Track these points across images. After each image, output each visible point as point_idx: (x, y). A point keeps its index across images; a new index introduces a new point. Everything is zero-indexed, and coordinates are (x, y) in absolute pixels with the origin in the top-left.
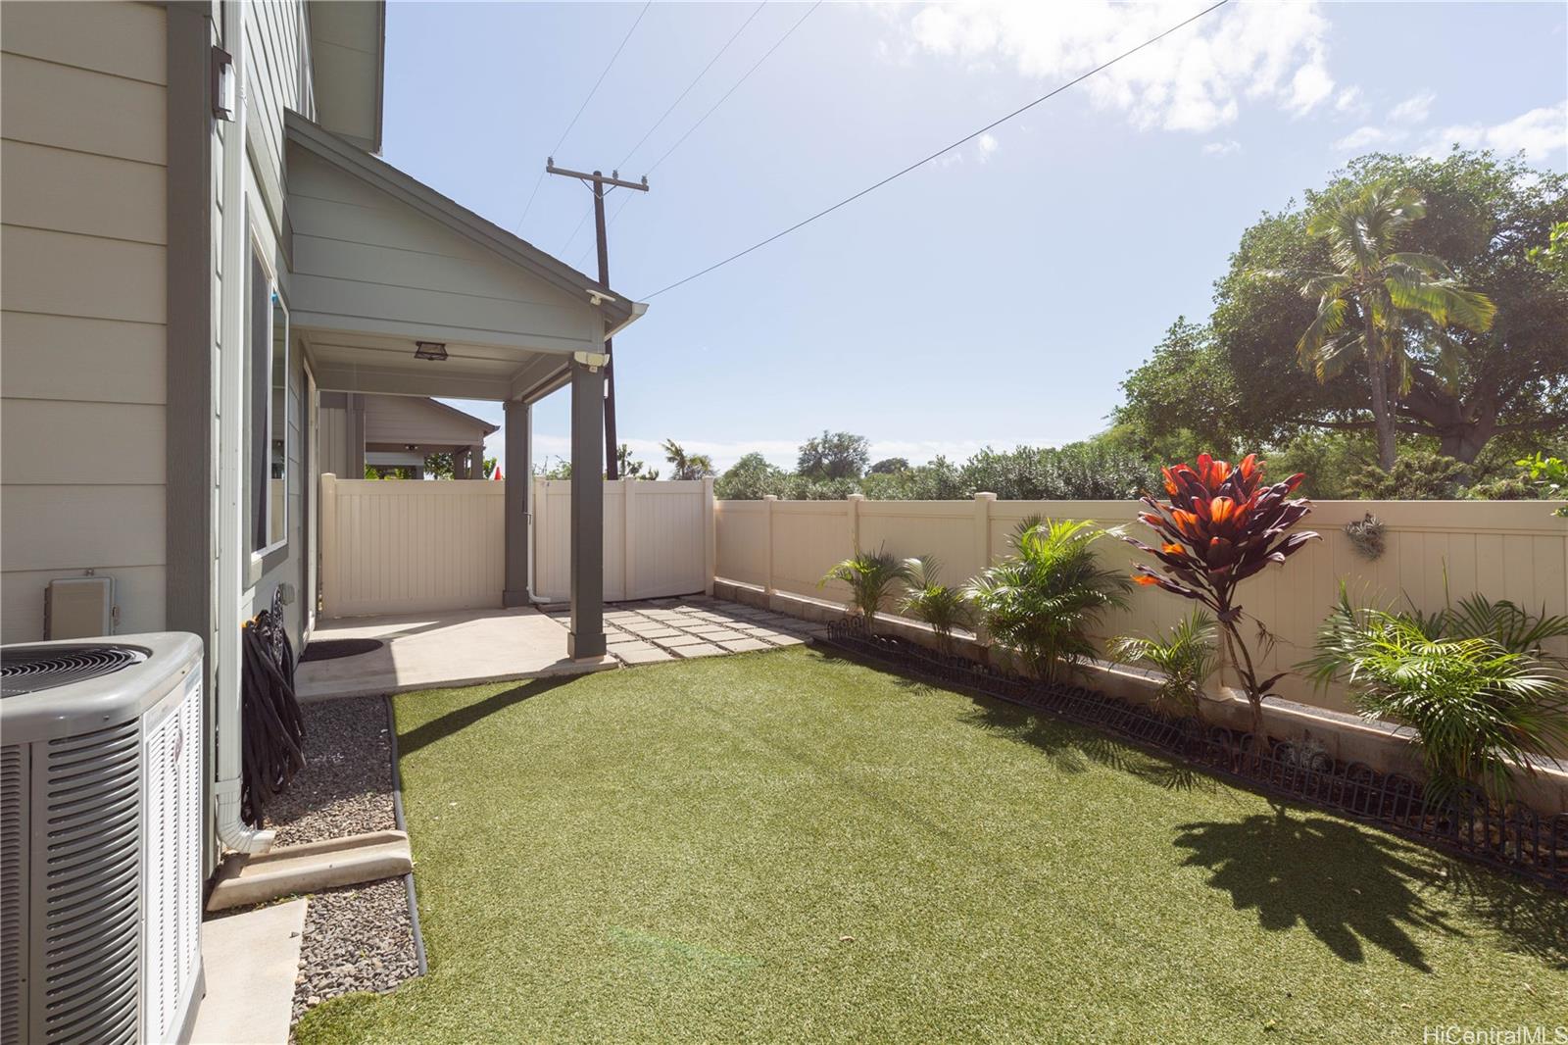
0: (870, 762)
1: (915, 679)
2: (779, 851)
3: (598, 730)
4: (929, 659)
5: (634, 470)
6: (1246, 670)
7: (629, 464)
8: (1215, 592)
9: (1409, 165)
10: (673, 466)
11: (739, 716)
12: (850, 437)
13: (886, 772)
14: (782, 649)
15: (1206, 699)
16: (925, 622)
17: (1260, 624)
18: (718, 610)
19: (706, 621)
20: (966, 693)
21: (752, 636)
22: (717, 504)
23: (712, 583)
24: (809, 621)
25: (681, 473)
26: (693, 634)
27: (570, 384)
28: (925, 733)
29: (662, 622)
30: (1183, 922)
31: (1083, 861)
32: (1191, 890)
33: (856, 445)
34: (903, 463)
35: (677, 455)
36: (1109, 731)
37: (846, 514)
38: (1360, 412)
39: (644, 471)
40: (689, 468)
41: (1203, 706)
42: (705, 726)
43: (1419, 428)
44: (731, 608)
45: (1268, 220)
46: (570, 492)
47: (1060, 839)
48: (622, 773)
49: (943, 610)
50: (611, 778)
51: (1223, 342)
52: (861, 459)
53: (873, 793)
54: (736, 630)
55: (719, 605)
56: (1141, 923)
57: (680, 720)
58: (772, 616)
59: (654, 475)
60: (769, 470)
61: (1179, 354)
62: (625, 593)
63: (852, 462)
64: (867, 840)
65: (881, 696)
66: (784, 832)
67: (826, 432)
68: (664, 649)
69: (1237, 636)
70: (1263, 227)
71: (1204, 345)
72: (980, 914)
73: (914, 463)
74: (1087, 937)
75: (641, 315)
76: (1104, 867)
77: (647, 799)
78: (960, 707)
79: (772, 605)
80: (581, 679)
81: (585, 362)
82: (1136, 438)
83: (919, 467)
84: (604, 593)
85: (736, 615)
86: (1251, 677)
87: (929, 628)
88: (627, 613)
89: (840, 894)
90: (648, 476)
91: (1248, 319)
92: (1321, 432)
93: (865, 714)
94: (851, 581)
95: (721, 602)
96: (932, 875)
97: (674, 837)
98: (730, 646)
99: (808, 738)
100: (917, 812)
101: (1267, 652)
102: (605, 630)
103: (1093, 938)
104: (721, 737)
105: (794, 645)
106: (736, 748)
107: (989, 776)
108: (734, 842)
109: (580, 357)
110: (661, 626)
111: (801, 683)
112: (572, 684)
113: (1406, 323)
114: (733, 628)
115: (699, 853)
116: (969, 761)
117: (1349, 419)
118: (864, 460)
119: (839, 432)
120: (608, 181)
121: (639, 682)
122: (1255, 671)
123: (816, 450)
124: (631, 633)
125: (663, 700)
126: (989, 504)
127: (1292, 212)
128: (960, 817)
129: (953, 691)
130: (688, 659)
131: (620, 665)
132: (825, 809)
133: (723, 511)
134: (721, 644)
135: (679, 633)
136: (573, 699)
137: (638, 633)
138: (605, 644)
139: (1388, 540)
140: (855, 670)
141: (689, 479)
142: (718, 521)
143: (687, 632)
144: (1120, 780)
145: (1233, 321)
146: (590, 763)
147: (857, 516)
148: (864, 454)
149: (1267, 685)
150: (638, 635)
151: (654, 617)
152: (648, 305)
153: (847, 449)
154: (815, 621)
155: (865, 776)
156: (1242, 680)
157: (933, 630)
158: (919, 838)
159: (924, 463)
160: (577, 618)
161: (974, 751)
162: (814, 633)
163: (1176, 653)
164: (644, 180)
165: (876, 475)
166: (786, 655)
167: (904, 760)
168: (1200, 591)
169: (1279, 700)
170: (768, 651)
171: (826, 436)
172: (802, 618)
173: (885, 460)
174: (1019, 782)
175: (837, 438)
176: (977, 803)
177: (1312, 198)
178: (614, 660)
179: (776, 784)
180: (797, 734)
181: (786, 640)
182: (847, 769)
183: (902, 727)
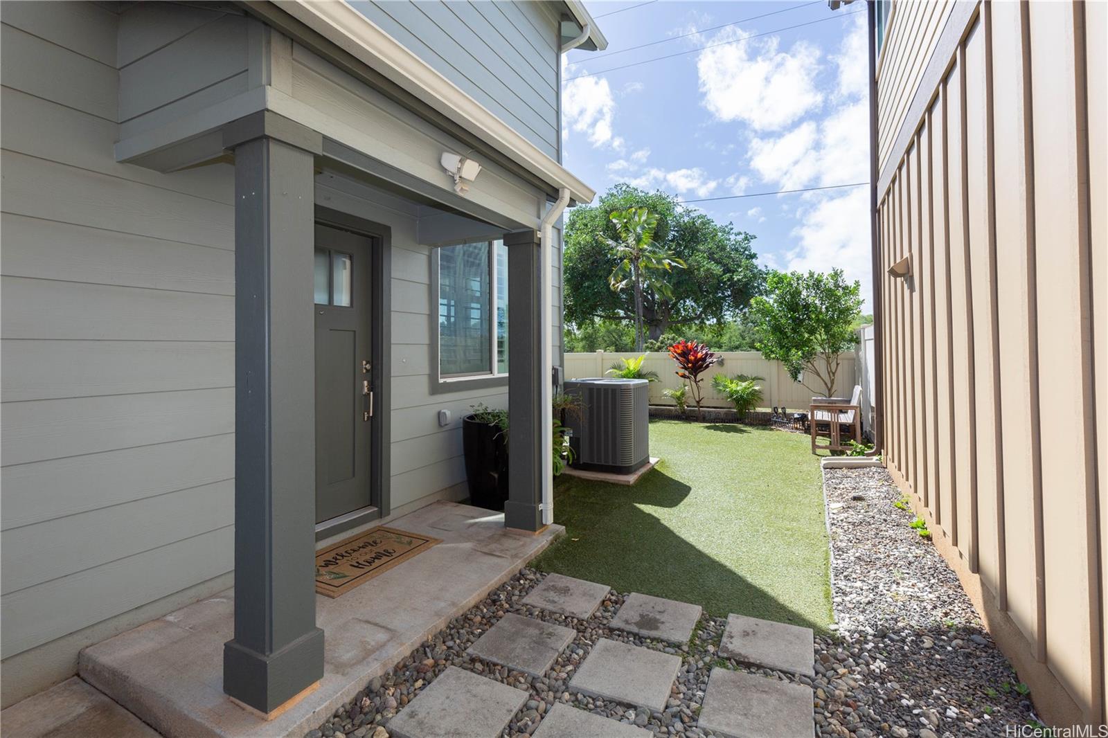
117: (611, 315)
139: (725, 362)
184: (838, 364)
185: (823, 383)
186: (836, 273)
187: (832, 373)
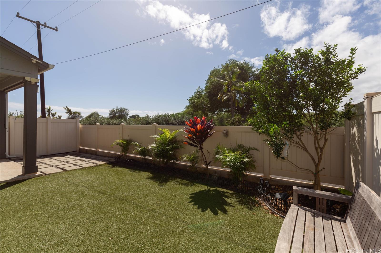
0: (123, 192)
1: (136, 170)
2: (93, 220)
3: (33, 196)
4: (140, 164)
5: (53, 115)
6: (205, 161)
7: (52, 113)
8: (199, 145)
9: (238, 62)
10: (68, 115)
11: (84, 185)
12: (124, 109)
13: (126, 194)
14: (100, 165)
15: (198, 167)
16: (140, 155)
17: (208, 151)
18: (80, 156)
19: (76, 159)
20: (149, 172)
21: (91, 162)
22: (81, 126)
23: (79, 148)
24: (109, 157)
25: (70, 117)
26: (71, 163)
27: (23, 87)
28: (138, 182)
29: (60, 161)
30: (190, 215)
31: (171, 206)
32: (192, 208)
33: (125, 111)
34: (138, 116)
35: (69, 111)
36: (180, 176)
37: (120, 129)
38: (230, 109)
39: (57, 116)
40: (73, 115)
41: (198, 169)
42: (72, 189)
43: (238, 113)
44: (85, 155)
45: (215, 69)
46: (23, 122)
47: (167, 202)
48: (41, 207)
49: (144, 152)
50: (36, 210)
51: (207, 93)
52: (127, 115)
53: (122, 199)
54: (86, 161)
55: (81, 154)
56: (182, 217)
57: (64, 189)
58: (98, 156)
59: (60, 117)
60: (100, 116)
61: (198, 95)
62: (47, 153)
63: (124, 115)
64: (119, 212)
65: (127, 175)
66: (95, 215)
67: (117, 107)
68: (60, 168)
69: (204, 154)
70: (214, 70)
71: (203, 93)
72: (147, 224)
73: (141, 116)
74: (171, 223)
75: (52, 68)
76: (176, 207)
77: (49, 214)
78: (147, 175)
79: (98, 154)
80: (27, 181)
81: (30, 81)
82: (190, 112)
83: (142, 117)
84: (37, 153)
85: (86, 157)
86: (206, 162)
87: (141, 157)
88: (48, 159)
89: (110, 227)
90: (58, 117)
91: (211, 88)
92: (223, 112)
93: (122, 180)
94: (121, 146)
95: (82, 153)
96: (136, 217)
97: (59, 223)
98: (84, 166)
99: (105, 188)
100: (134, 202)
101: (209, 156)
102: (37, 165)
103: (172, 223)
104: (78, 191)
105: (104, 164)
106: (82, 194)
107: (152, 191)
108: (79, 220)
109: (27, 79)
110: (60, 162)
111: (105, 174)
112: (23, 183)
113: (237, 92)
114: (85, 161)
115: (67, 226)
116: (148, 188)
117: (228, 110)
118: (128, 115)
119: (121, 107)
120: (42, 25)
121: (50, 179)
122: (207, 160)
123: (114, 112)
124: (48, 165)
125: (58, 184)
126: (156, 126)
127: (219, 68)
128: (144, 202)
129: (146, 172)
130: (68, 171)
131: (43, 175)
132: (108, 206)
133: (82, 128)
134: (80, 165)
135: (66, 164)
136: (24, 187)
137: (51, 164)
138: (37, 169)
139: (229, 134)
140: (121, 169)
141: (74, 118)
142: (81, 130)
143: (69, 163)
144: (181, 187)
145: (209, 89)
146: (28, 207)
147: (123, 129)
148: (128, 113)
149: (209, 163)
150: (51, 165)
151: (57, 159)
152: (55, 66)
153: (123, 112)
154: (110, 157)
155: (121, 196)
156: (205, 163)
157: (142, 157)
158: (133, 209)
159: (144, 116)
160: (26, 161)
161: (149, 185)
162: (110, 160)
163: (192, 158)
164: (56, 27)
165: (131, 119)
166: (101, 167)
167: (132, 190)
168: (196, 145)
169: (211, 166)
170: (95, 166)
171: (117, 108)
172: (106, 157)
173: (133, 115)
174: (159, 191)
175: (120, 109)
176: (149, 197)
177: (223, 66)
178: (41, 173)
179: (95, 202)
180: (102, 188)
181: (101, 163)
182: (116, 195)
183: (132, 182)
184: (326, 140)
185: (310, 158)
186: (328, 49)
187: (319, 149)
